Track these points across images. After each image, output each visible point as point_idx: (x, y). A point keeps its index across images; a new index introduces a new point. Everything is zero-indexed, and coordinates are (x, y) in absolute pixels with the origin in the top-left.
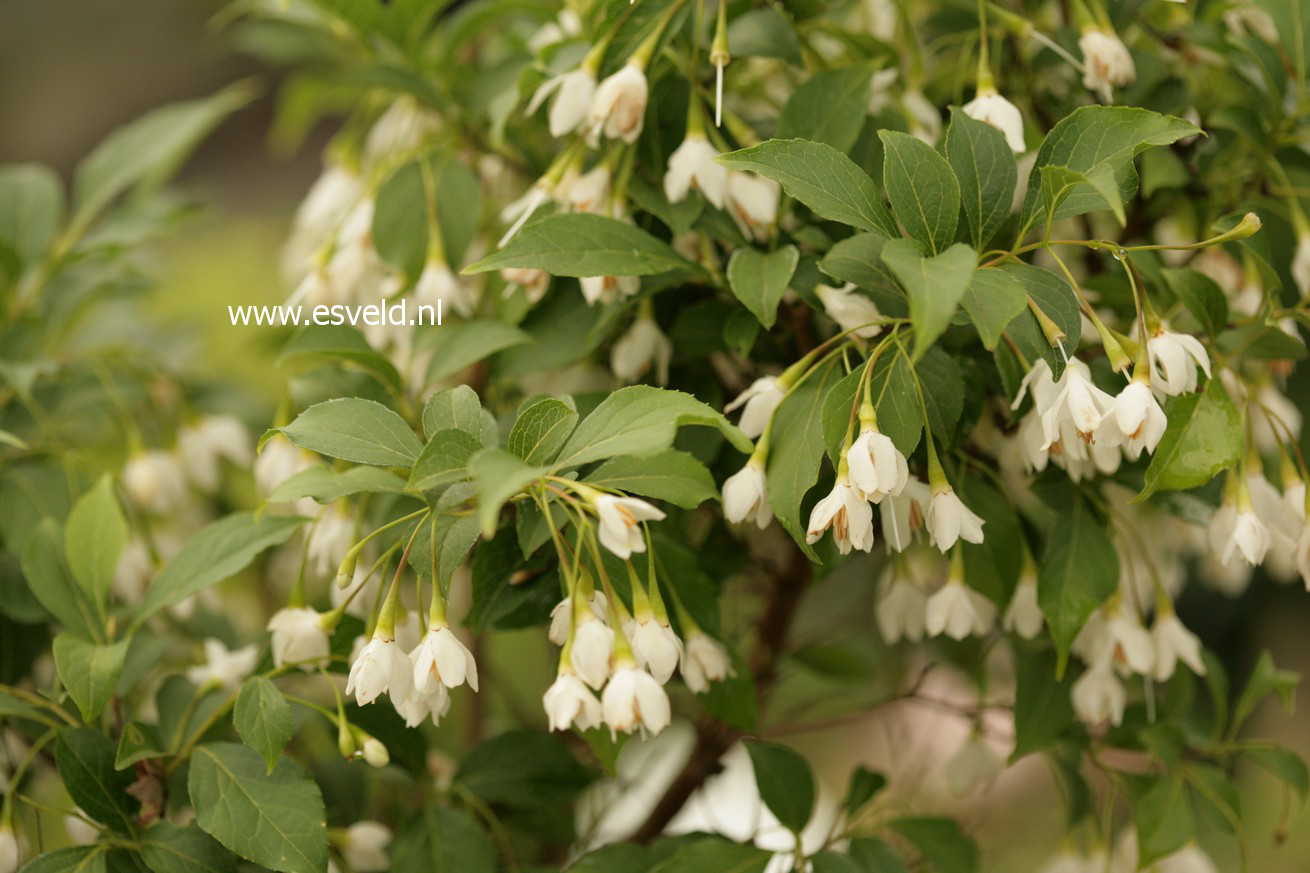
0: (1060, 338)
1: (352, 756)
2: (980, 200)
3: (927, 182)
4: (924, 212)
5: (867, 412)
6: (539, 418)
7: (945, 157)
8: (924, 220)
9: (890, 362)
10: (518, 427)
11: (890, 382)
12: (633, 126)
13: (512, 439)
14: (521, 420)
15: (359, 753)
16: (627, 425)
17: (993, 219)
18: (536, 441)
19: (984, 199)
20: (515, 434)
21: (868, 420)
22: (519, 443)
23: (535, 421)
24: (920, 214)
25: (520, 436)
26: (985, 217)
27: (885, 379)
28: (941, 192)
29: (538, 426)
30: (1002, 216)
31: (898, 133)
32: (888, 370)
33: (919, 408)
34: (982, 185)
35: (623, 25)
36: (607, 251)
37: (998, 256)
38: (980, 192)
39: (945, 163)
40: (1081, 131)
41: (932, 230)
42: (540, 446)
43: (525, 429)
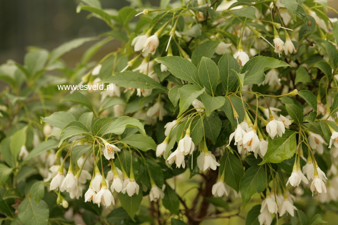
0: (237, 117)
1: (59, 204)
2: (228, 78)
3: (212, 72)
4: (210, 80)
5: (188, 131)
6: (102, 122)
7: (217, 65)
8: (210, 82)
9: (199, 119)
10: (96, 123)
11: (197, 124)
12: (154, 50)
13: (95, 126)
14: (97, 122)
15: (61, 204)
16: (120, 126)
17: (231, 84)
18: (101, 128)
19: (229, 78)
20: (95, 125)
21: (187, 133)
22: (96, 127)
23: (101, 122)
24: (209, 80)
25: (97, 126)
26: (229, 83)
27: (196, 123)
28: (215, 75)
29: (102, 124)
30: (234, 83)
31: (207, 58)
32: (198, 121)
33: (203, 132)
34: (229, 74)
35: (157, 24)
36: (138, 82)
37: (231, 94)
38: (228, 76)
39: (217, 67)
40: (256, 63)
41: (212, 84)
42: (102, 129)
43: (98, 124)
